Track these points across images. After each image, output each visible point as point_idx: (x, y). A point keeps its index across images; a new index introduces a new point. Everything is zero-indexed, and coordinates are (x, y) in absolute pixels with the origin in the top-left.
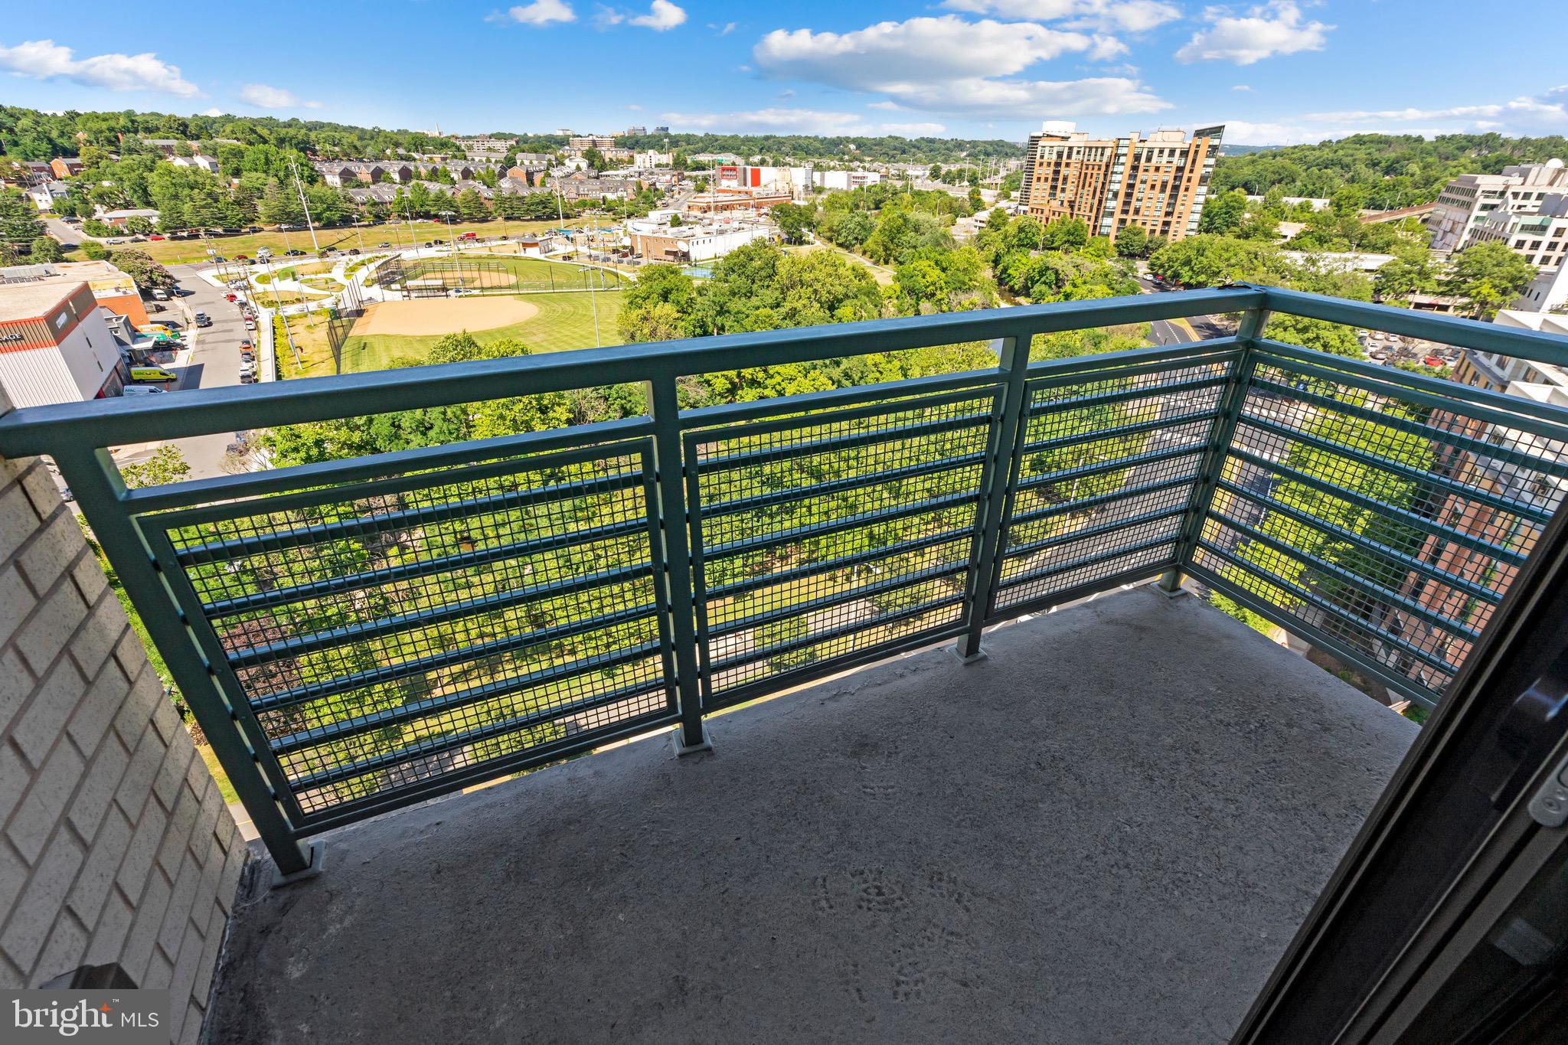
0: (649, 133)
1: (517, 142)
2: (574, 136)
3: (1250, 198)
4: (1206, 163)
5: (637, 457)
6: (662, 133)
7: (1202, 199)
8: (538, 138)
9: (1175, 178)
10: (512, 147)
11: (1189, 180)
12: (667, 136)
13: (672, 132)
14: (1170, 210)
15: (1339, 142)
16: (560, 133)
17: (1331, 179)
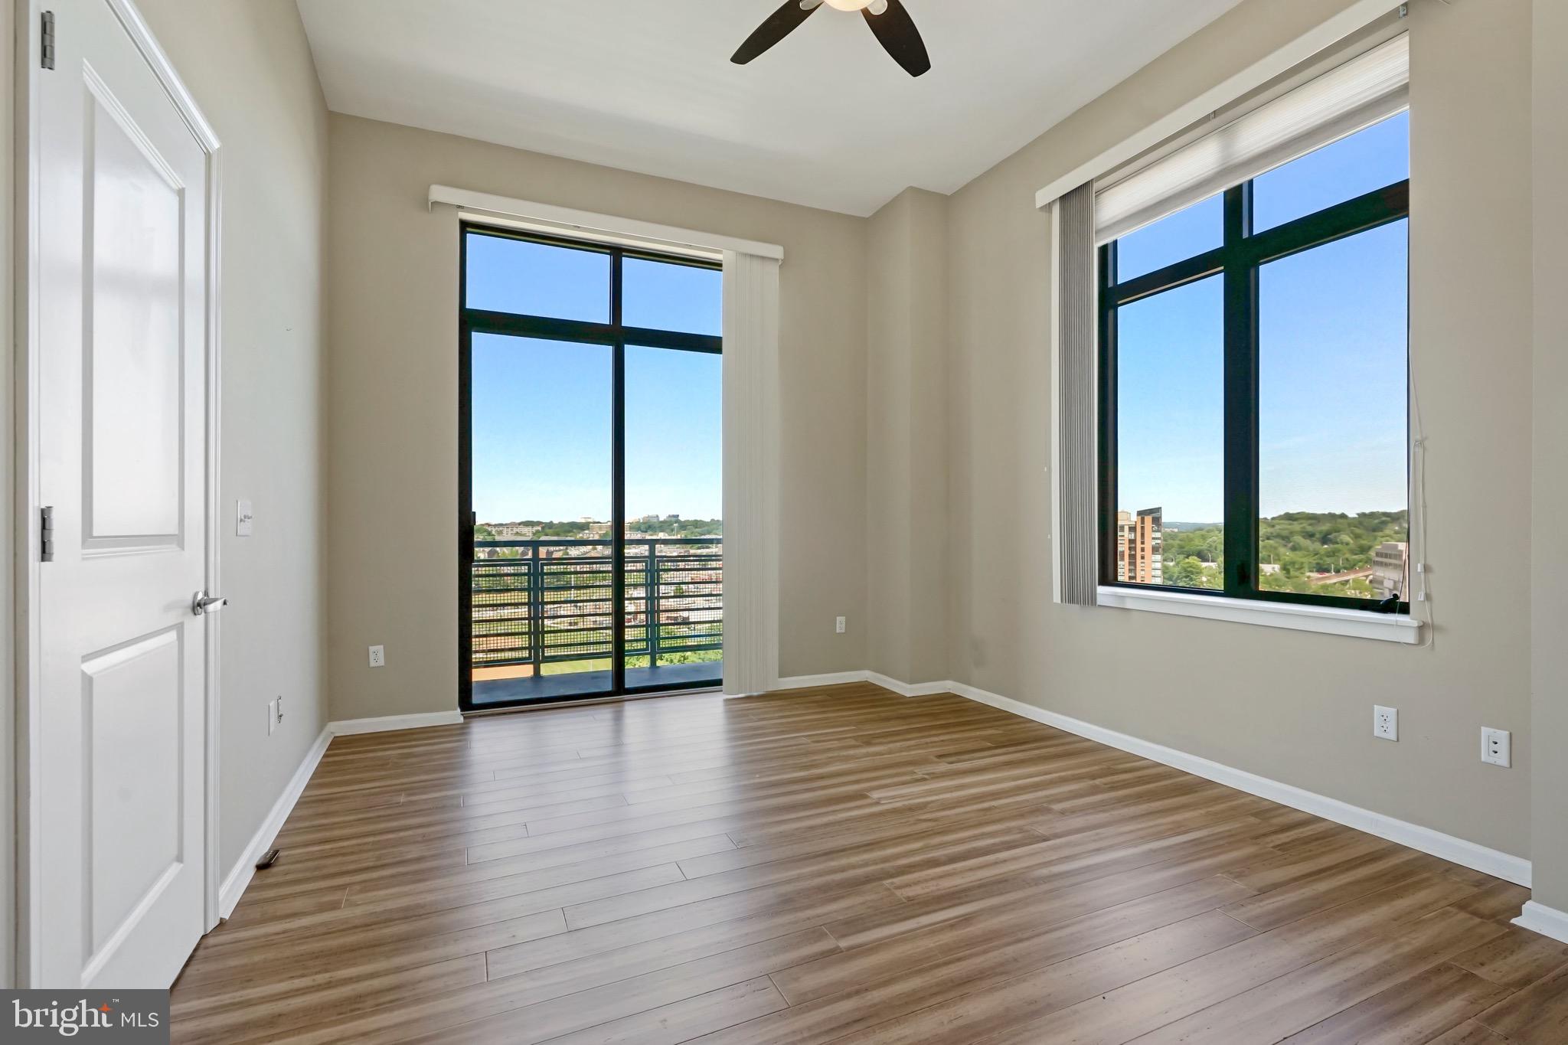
0: (661, 519)
1: (543, 528)
2: (595, 523)
3: (1204, 565)
4: (1154, 536)
5: (527, 567)
6: (673, 519)
7: (1159, 565)
8: (561, 525)
9: (1130, 548)
10: (538, 531)
11: (1143, 550)
12: (678, 521)
13: (682, 518)
14: (1132, 575)
15: (1273, 519)
16: (583, 521)
17: (1275, 548)
